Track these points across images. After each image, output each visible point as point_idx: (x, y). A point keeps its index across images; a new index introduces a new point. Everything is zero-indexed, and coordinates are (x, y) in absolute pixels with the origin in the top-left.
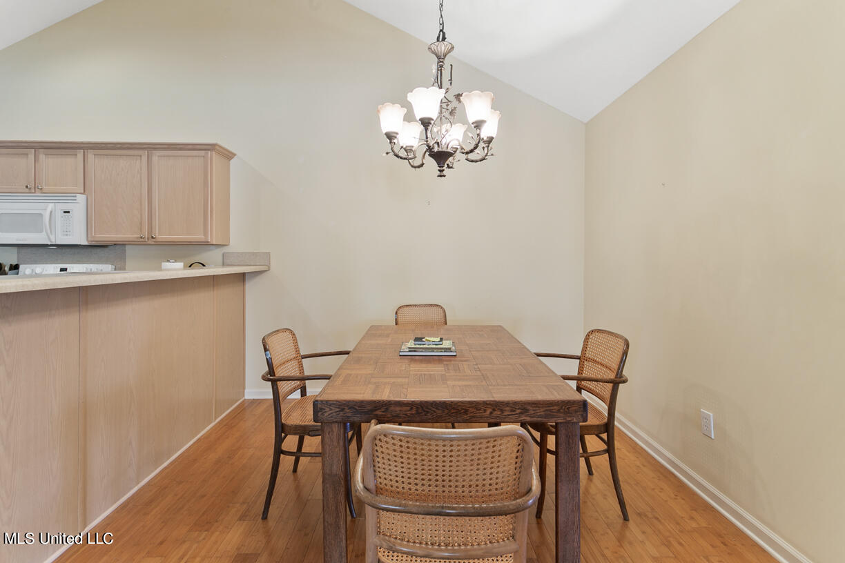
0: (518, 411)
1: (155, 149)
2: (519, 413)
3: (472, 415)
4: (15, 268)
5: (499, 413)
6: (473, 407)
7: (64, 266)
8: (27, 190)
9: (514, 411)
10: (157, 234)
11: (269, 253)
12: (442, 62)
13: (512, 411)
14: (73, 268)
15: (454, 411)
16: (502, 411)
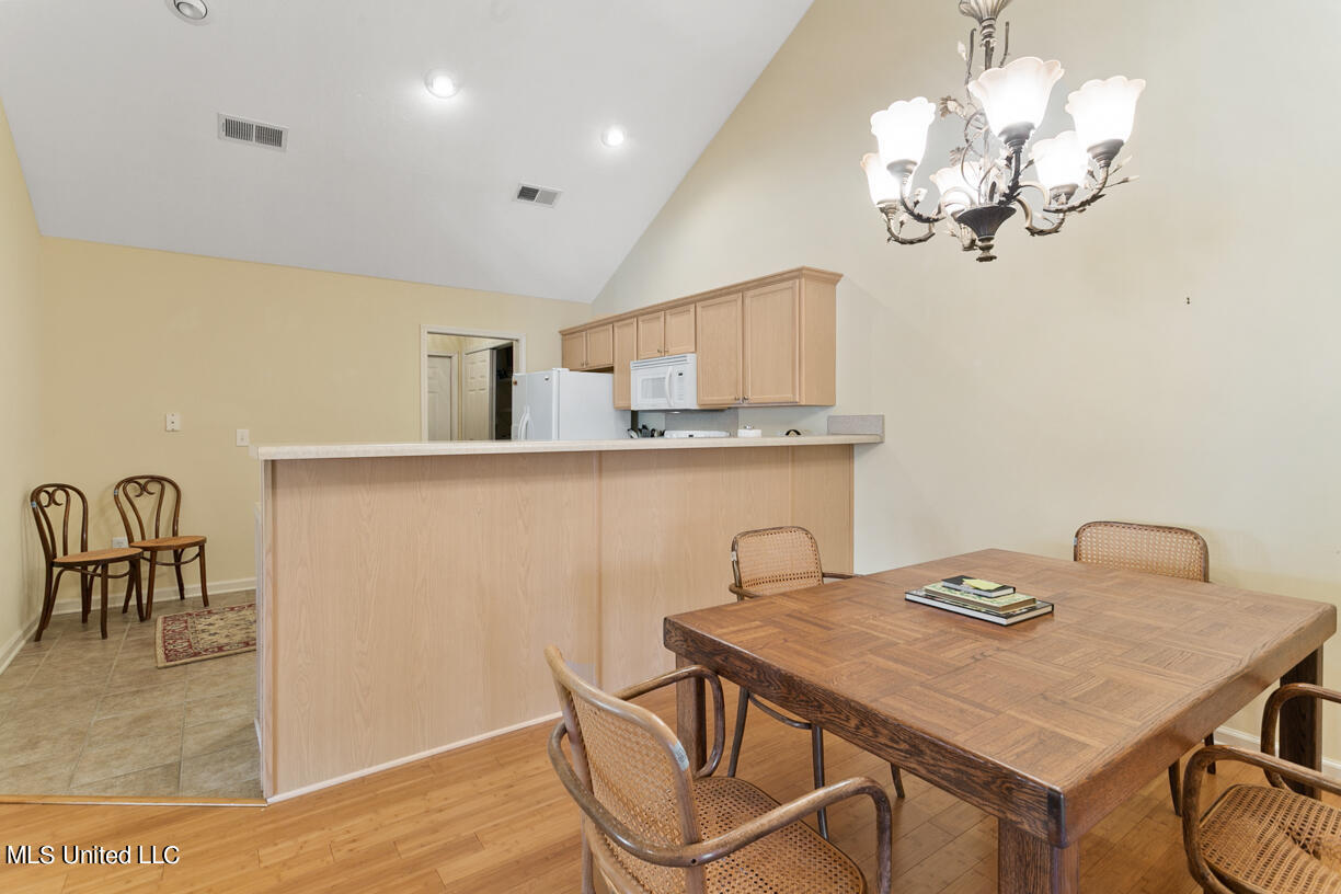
0: (904, 746)
1: (748, 289)
2: (906, 752)
3: (827, 716)
4: (662, 434)
5: (871, 734)
6: (830, 704)
7: (691, 433)
8: (659, 354)
9: (897, 743)
10: (749, 395)
11: (883, 416)
12: (990, 26)
13: (892, 740)
14: (696, 433)
15: (805, 698)
16: (876, 733)
